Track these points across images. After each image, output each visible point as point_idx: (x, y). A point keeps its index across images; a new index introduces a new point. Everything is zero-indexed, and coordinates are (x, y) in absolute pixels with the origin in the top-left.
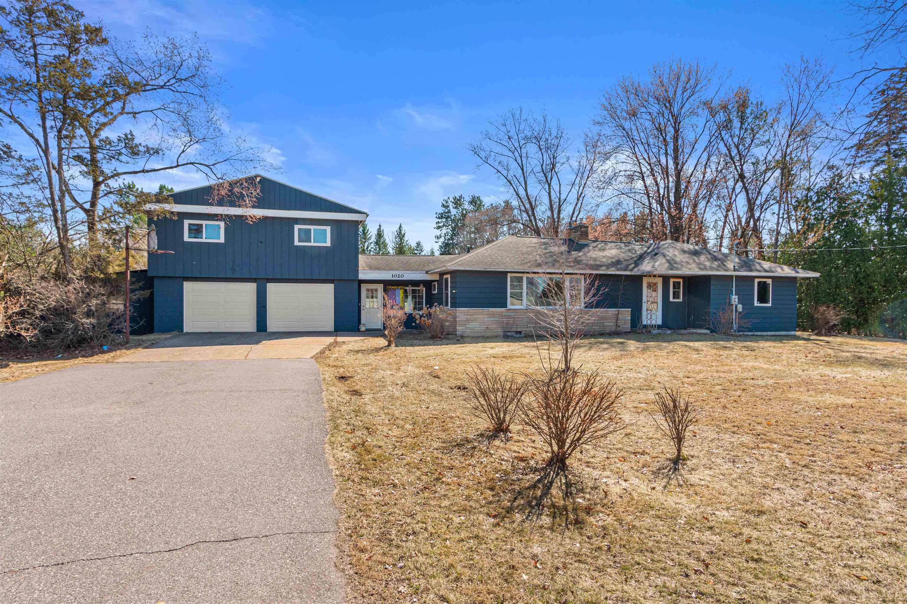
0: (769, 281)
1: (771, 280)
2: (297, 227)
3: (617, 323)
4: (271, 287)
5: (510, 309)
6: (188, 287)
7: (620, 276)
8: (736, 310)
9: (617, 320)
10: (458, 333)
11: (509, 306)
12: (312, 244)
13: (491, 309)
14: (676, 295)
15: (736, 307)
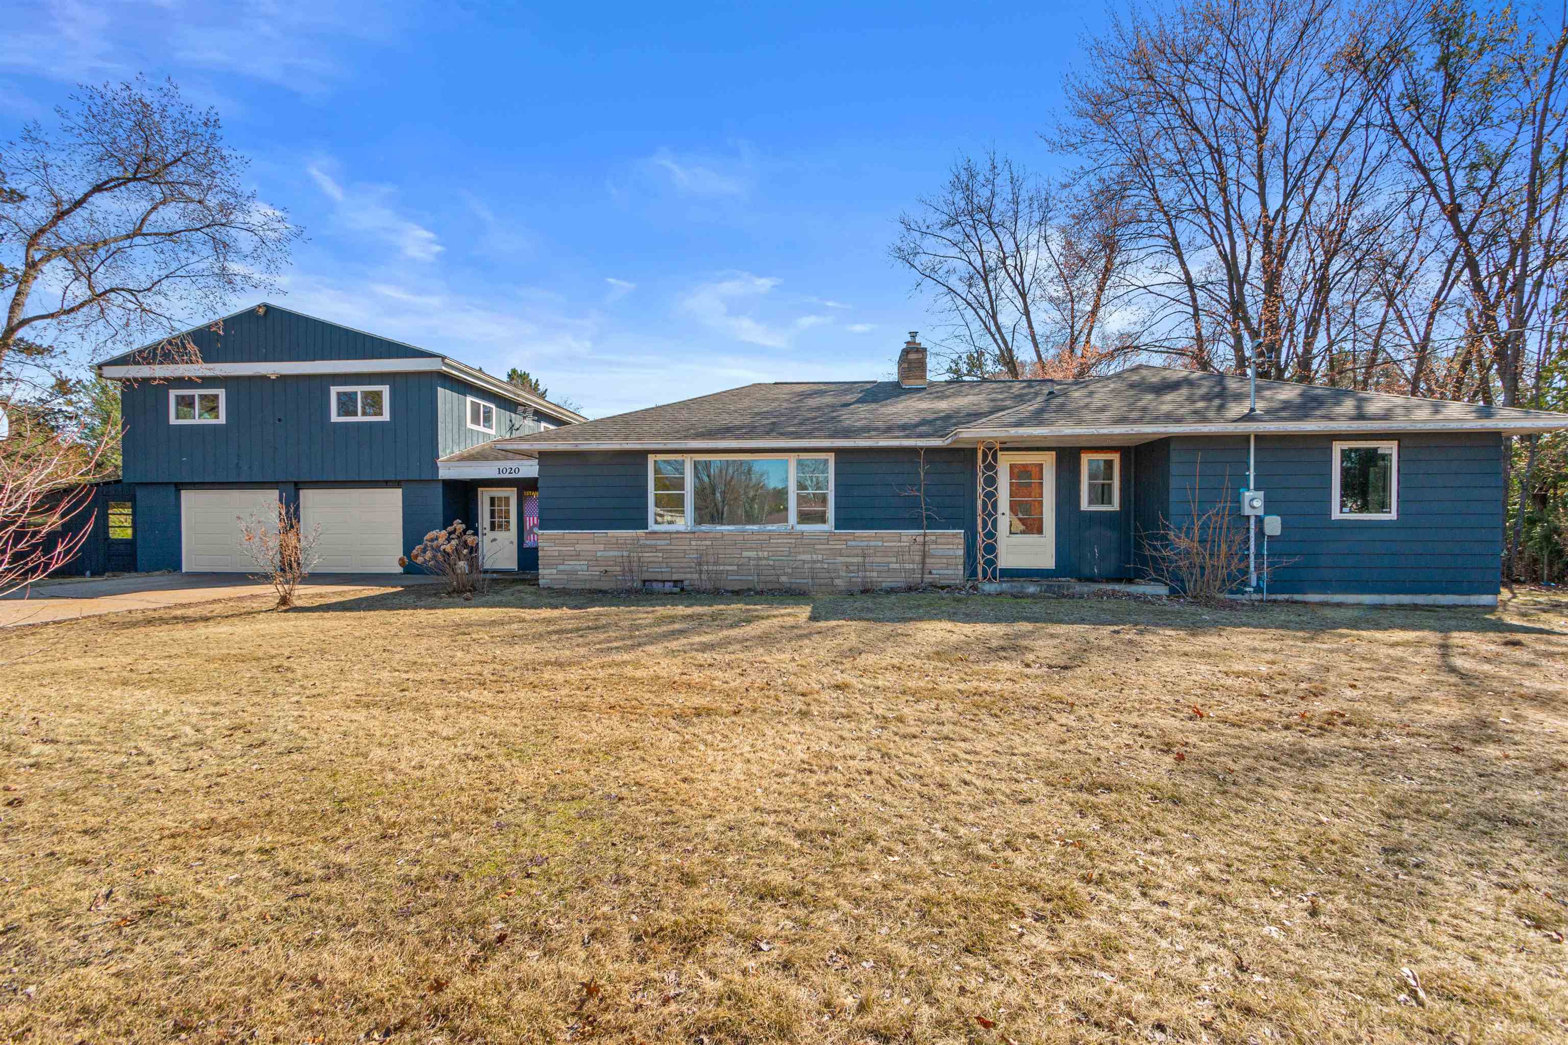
0: (1390, 448)
1: (1394, 444)
2: (334, 390)
3: (923, 563)
4: (308, 497)
5: (655, 533)
6: (187, 497)
7: (914, 451)
8: (1260, 532)
9: (924, 557)
10: (541, 582)
11: (652, 527)
12: (360, 418)
13: (611, 532)
14: (1102, 494)
15: (1260, 520)
